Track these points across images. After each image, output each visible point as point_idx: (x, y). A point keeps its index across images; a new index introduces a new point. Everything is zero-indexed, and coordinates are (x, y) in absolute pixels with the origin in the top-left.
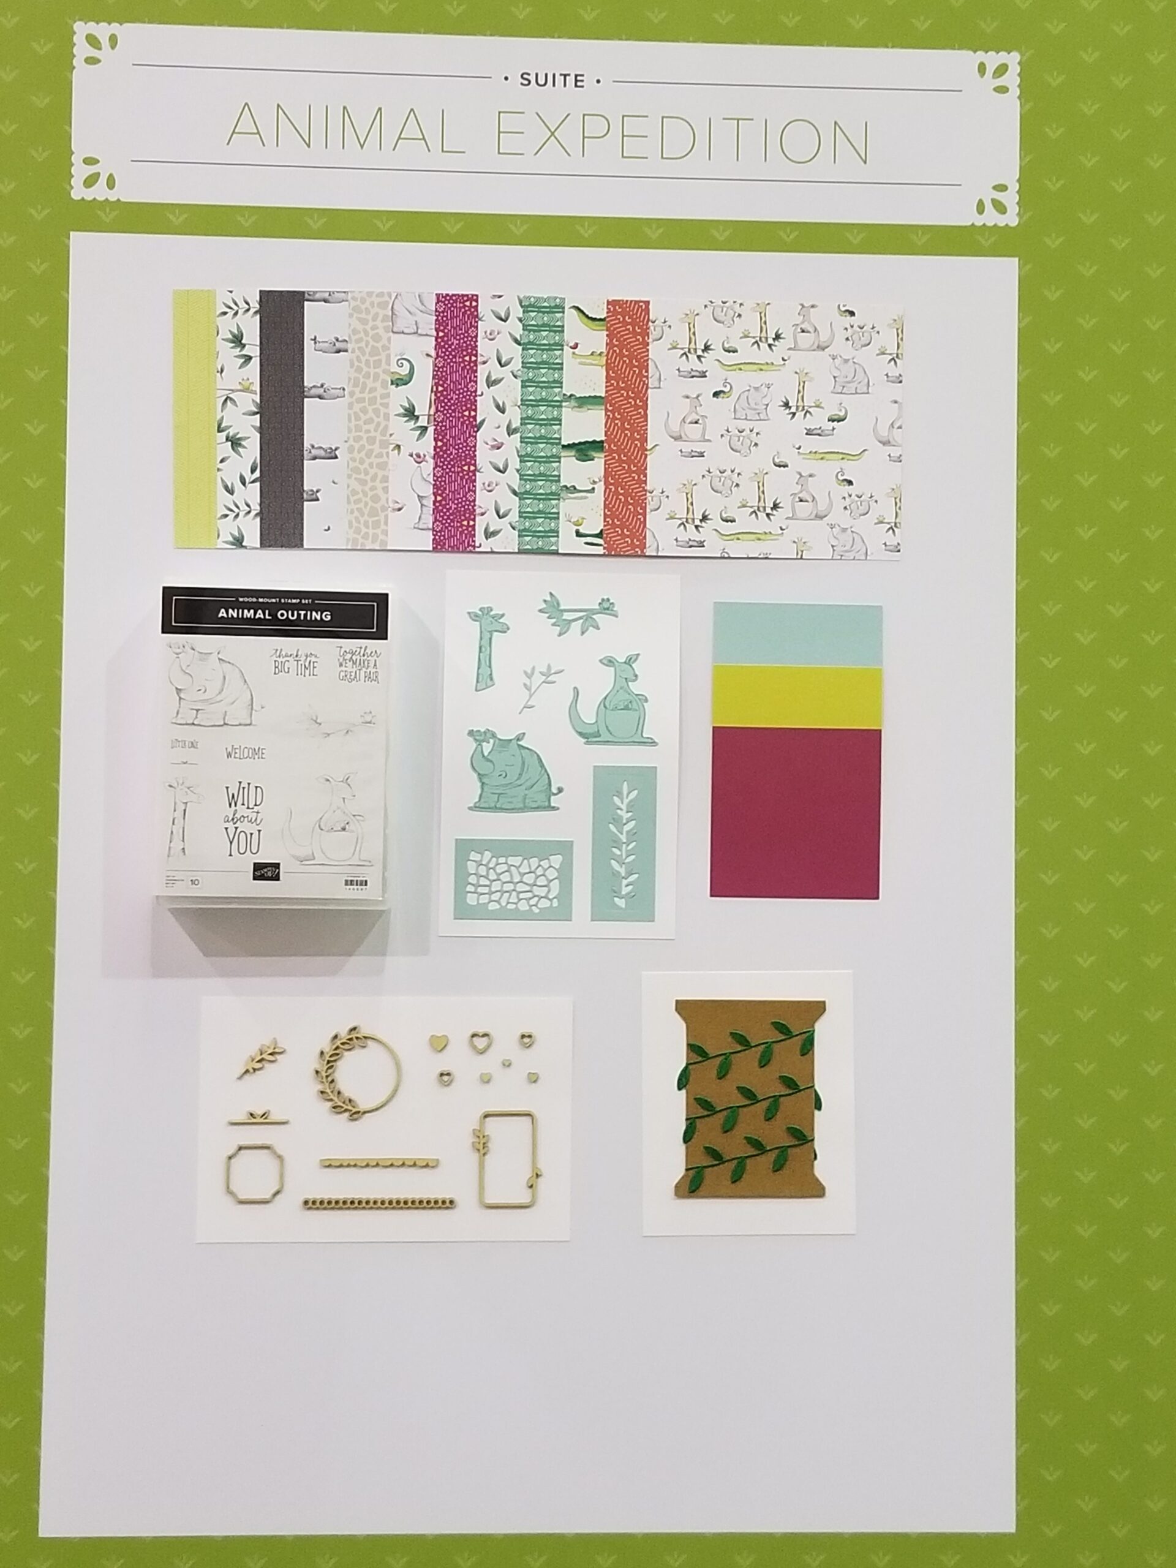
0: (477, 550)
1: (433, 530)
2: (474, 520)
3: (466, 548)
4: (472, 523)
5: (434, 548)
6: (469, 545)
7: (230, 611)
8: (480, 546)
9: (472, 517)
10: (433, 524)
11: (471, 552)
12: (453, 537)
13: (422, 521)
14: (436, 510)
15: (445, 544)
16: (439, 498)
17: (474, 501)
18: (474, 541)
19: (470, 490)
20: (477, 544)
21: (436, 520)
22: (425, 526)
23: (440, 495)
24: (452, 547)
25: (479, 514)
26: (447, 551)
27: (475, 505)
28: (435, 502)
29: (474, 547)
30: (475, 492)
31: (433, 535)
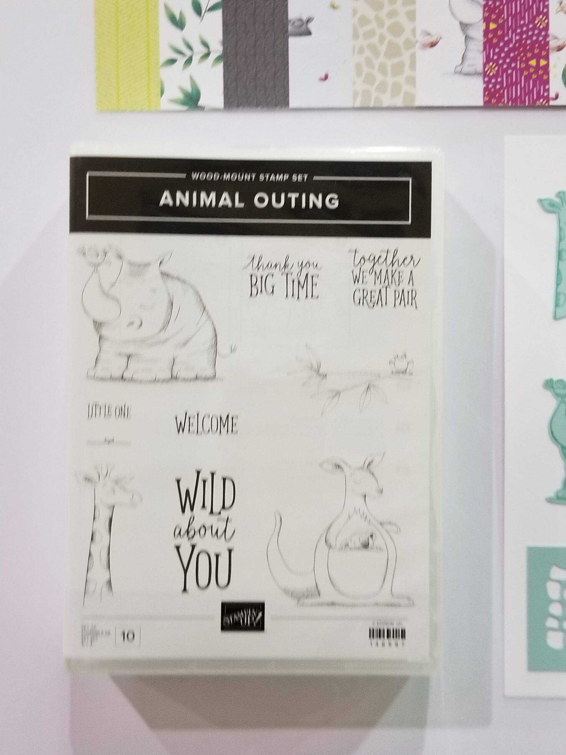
0: (552, 103)
1: (485, 74)
2: (547, 58)
3: (535, 102)
4: (543, 63)
5: (485, 102)
6: (539, 97)
7: (179, 195)
8: (557, 97)
9: (544, 53)
11: (543, 107)
12: (516, 84)
13: (467, 63)
14: (488, 45)
15: (502, 96)
16: (492, 26)
17: (547, 28)
18: (548, 90)
19: (539, 13)
20: (552, 95)
21: (488, 60)
22: (471, 69)
23: (495, 21)
24: (515, 101)
25: (554, 49)
26: (506, 107)
27: (547, 36)
29: (548, 99)
30: (547, 15)
31: (484, 82)
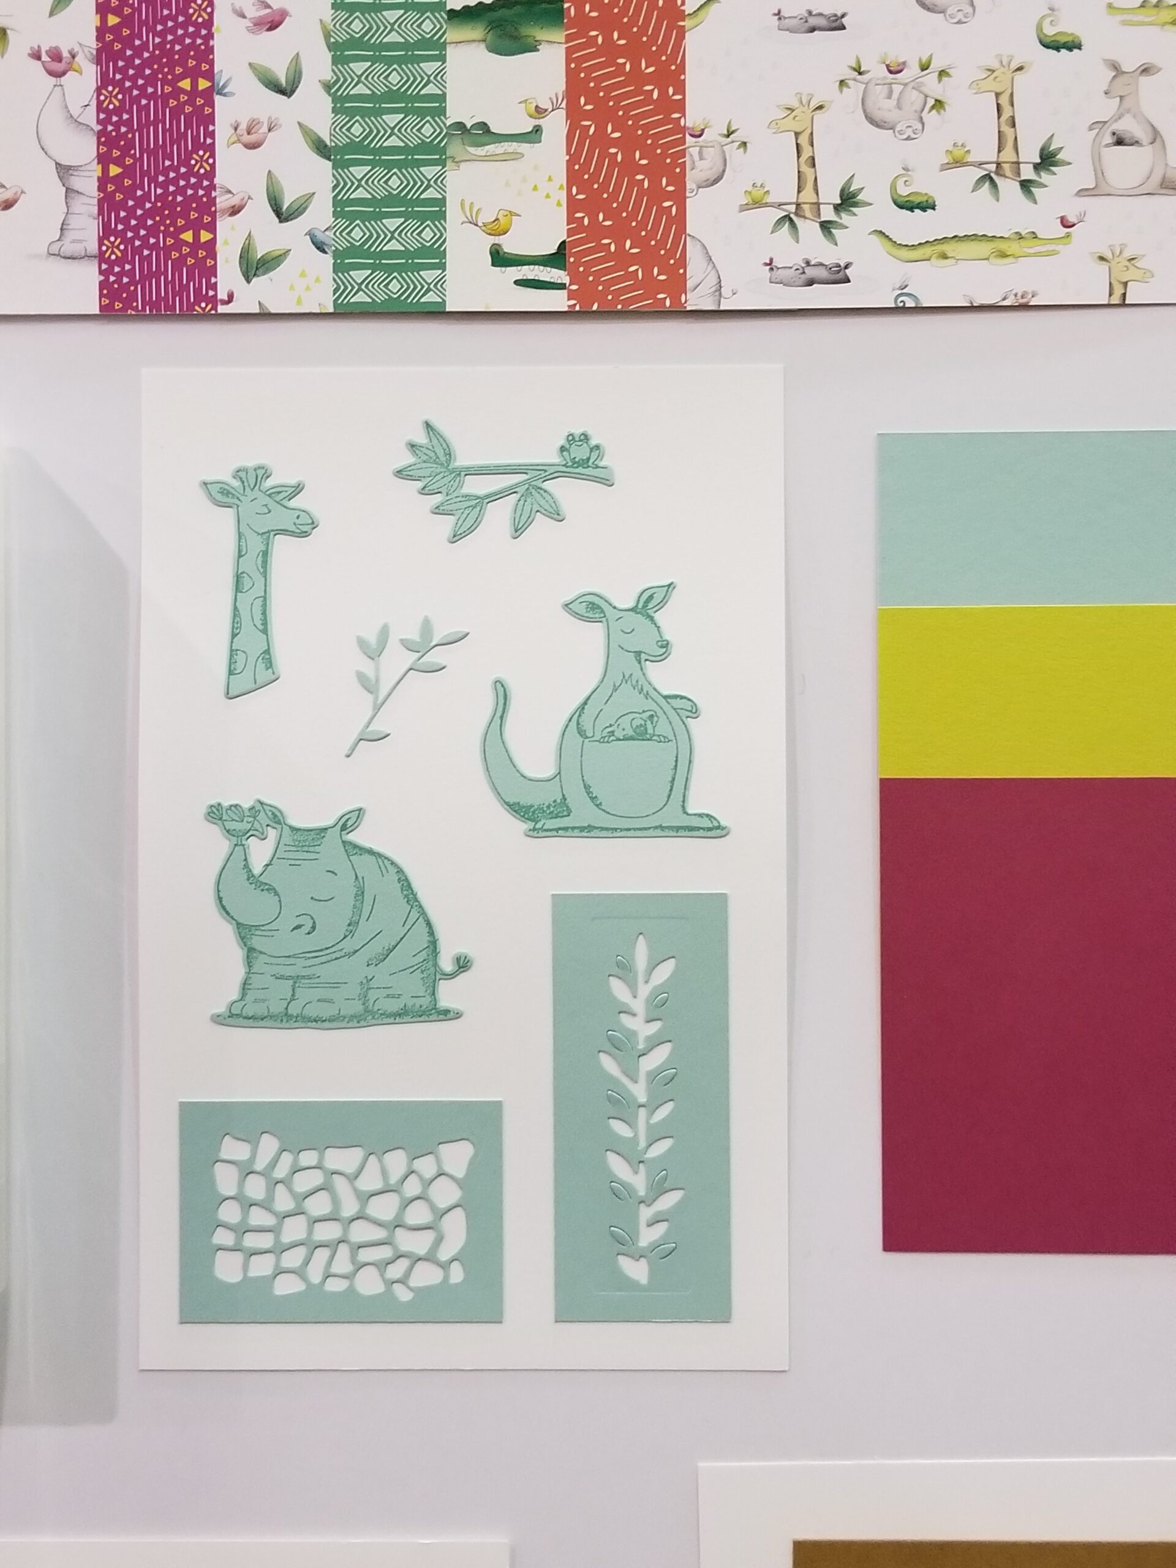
0: (221, 309)
1: (101, 257)
2: (212, 228)
3: (191, 307)
4: (205, 236)
5: (102, 308)
6: (199, 297)
8: (231, 298)
9: (207, 219)
10: (101, 244)
11: (205, 317)
12: (157, 275)
13: (70, 236)
14: (107, 204)
15: (133, 296)
16: (114, 170)
17: (211, 174)
18: (214, 287)
19: (197, 145)
20: (222, 295)
21: (106, 232)
22: (78, 249)
23: (118, 162)
24: (154, 305)
25: (223, 212)
26: (140, 317)
27: (212, 187)
28: (103, 181)
29: (214, 301)
30: (211, 149)
31: (101, 272)
